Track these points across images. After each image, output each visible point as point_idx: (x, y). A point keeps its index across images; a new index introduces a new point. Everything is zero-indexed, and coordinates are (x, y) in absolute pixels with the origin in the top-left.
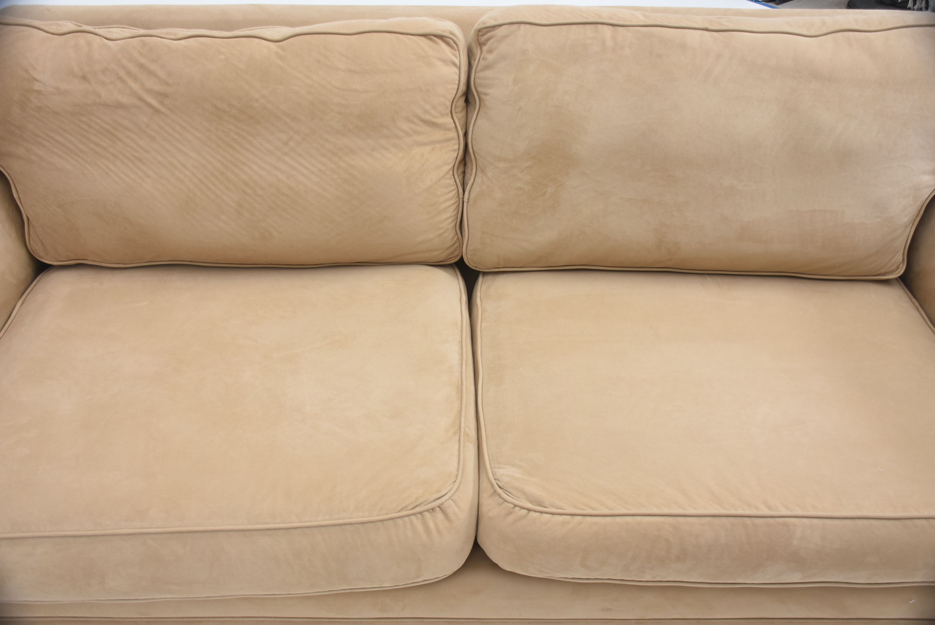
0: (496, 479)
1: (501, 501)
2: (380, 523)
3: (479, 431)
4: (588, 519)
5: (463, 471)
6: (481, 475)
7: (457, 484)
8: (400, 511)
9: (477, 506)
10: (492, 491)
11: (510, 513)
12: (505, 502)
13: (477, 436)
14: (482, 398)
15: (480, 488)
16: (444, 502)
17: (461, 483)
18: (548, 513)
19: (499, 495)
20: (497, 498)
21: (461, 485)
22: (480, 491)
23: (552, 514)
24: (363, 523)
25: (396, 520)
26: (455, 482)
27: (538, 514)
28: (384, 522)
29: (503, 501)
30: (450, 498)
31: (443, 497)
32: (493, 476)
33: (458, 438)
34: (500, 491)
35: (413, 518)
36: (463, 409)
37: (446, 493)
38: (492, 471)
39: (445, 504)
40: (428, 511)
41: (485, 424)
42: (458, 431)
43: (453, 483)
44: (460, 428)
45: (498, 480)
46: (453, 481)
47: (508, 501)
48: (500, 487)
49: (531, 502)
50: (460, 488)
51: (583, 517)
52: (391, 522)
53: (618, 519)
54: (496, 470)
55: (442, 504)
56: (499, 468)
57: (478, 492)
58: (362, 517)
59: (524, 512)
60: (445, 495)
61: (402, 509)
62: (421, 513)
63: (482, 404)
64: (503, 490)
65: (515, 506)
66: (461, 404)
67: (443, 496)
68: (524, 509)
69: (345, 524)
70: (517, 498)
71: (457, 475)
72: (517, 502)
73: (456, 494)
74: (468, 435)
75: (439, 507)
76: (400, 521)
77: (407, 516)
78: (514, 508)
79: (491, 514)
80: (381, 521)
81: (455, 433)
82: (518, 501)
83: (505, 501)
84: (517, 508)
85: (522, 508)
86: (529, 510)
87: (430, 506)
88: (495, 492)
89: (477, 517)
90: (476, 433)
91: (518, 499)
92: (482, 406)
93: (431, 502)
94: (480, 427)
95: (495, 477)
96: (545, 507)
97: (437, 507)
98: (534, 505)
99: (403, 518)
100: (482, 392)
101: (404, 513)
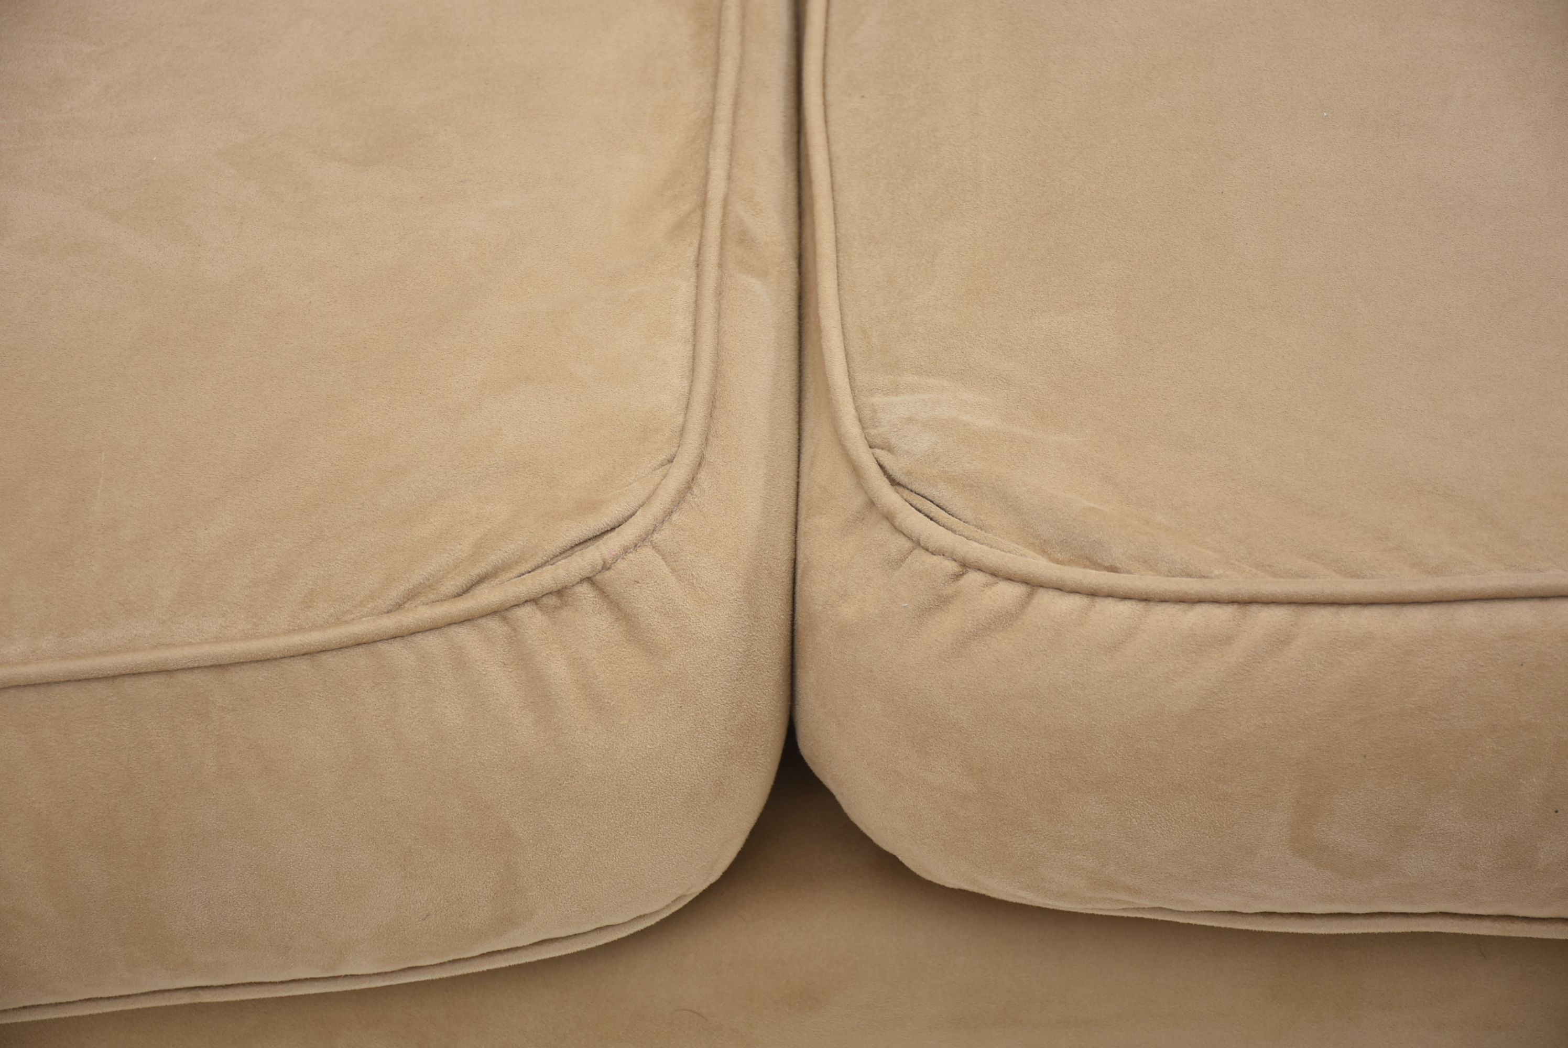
0: (878, 441)
1: (899, 544)
2: (303, 665)
3: (807, 220)
4: (1321, 618)
5: (712, 404)
6: (808, 426)
7: (678, 474)
8: (399, 606)
9: (787, 580)
10: (858, 501)
11: (942, 602)
12: (918, 552)
13: (795, 241)
14: (825, 55)
15: (803, 488)
16: (616, 559)
17: (700, 463)
18: (1125, 597)
19: (889, 518)
20: (882, 532)
21: (703, 475)
22: (802, 504)
23: (1146, 599)
24: (220, 667)
25: (383, 647)
26: (670, 461)
27: (1077, 602)
28: (324, 657)
29: (908, 545)
30: (644, 539)
31: (613, 534)
32: (863, 428)
33: (691, 252)
34: (890, 497)
35: (463, 634)
36: (724, 112)
37: (627, 514)
38: (857, 409)
39: (621, 565)
40: (534, 601)
41: (833, 184)
42: (696, 219)
43: (662, 465)
44: (703, 205)
45: (889, 449)
46: (662, 457)
47: (931, 546)
48: (894, 482)
49: (1043, 548)
50: (696, 490)
51: (1300, 609)
52: (359, 658)
53: (1468, 615)
54: (878, 400)
55: (606, 567)
56: (895, 390)
57: (792, 509)
58: (217, 640)
59: (1010, 592)
60: (626, 520)
61: (412, 595)
62: (499, 612)
63: (824, 85)
64: (906, 493)
65: (966, 566)
66: (715, 87)
67: (613, 529)
68: (1009, 578)
69: (136, 674)
70: (973, 528)
71: (682, 431)
72: (973, 550)
73: (675, 517)
74: (745, 239)
75: (589, 579)
76: (397, 652)
77: (434, 628)
78: (957, 577)
79: (848, 611)
80: (310, 653)
81: (678, 229)
82: (978, 541)
83: (918, 544)
84: (974, 578)
85: (997, 574)
86: (1033, 584)
87: (548, 578)
88: (871, 504)
89: (786, 631)
90: (792, 227)
91: (981, 534)
92: (824, 95)
93: (552, 559)
94: (812, 197)
95: (873, 432)
96: (1113, 569)
97: (582, 581)
98: (1058, 562)
99: (418, 638)
100: (826, 29)
101: (421, 613)
